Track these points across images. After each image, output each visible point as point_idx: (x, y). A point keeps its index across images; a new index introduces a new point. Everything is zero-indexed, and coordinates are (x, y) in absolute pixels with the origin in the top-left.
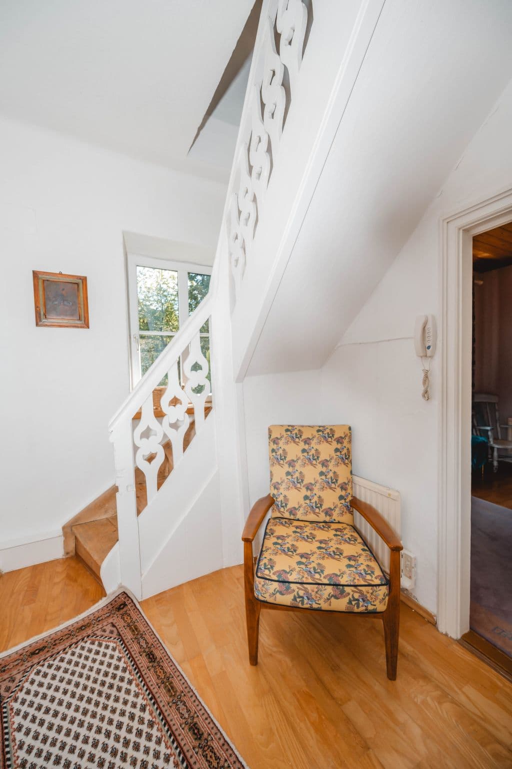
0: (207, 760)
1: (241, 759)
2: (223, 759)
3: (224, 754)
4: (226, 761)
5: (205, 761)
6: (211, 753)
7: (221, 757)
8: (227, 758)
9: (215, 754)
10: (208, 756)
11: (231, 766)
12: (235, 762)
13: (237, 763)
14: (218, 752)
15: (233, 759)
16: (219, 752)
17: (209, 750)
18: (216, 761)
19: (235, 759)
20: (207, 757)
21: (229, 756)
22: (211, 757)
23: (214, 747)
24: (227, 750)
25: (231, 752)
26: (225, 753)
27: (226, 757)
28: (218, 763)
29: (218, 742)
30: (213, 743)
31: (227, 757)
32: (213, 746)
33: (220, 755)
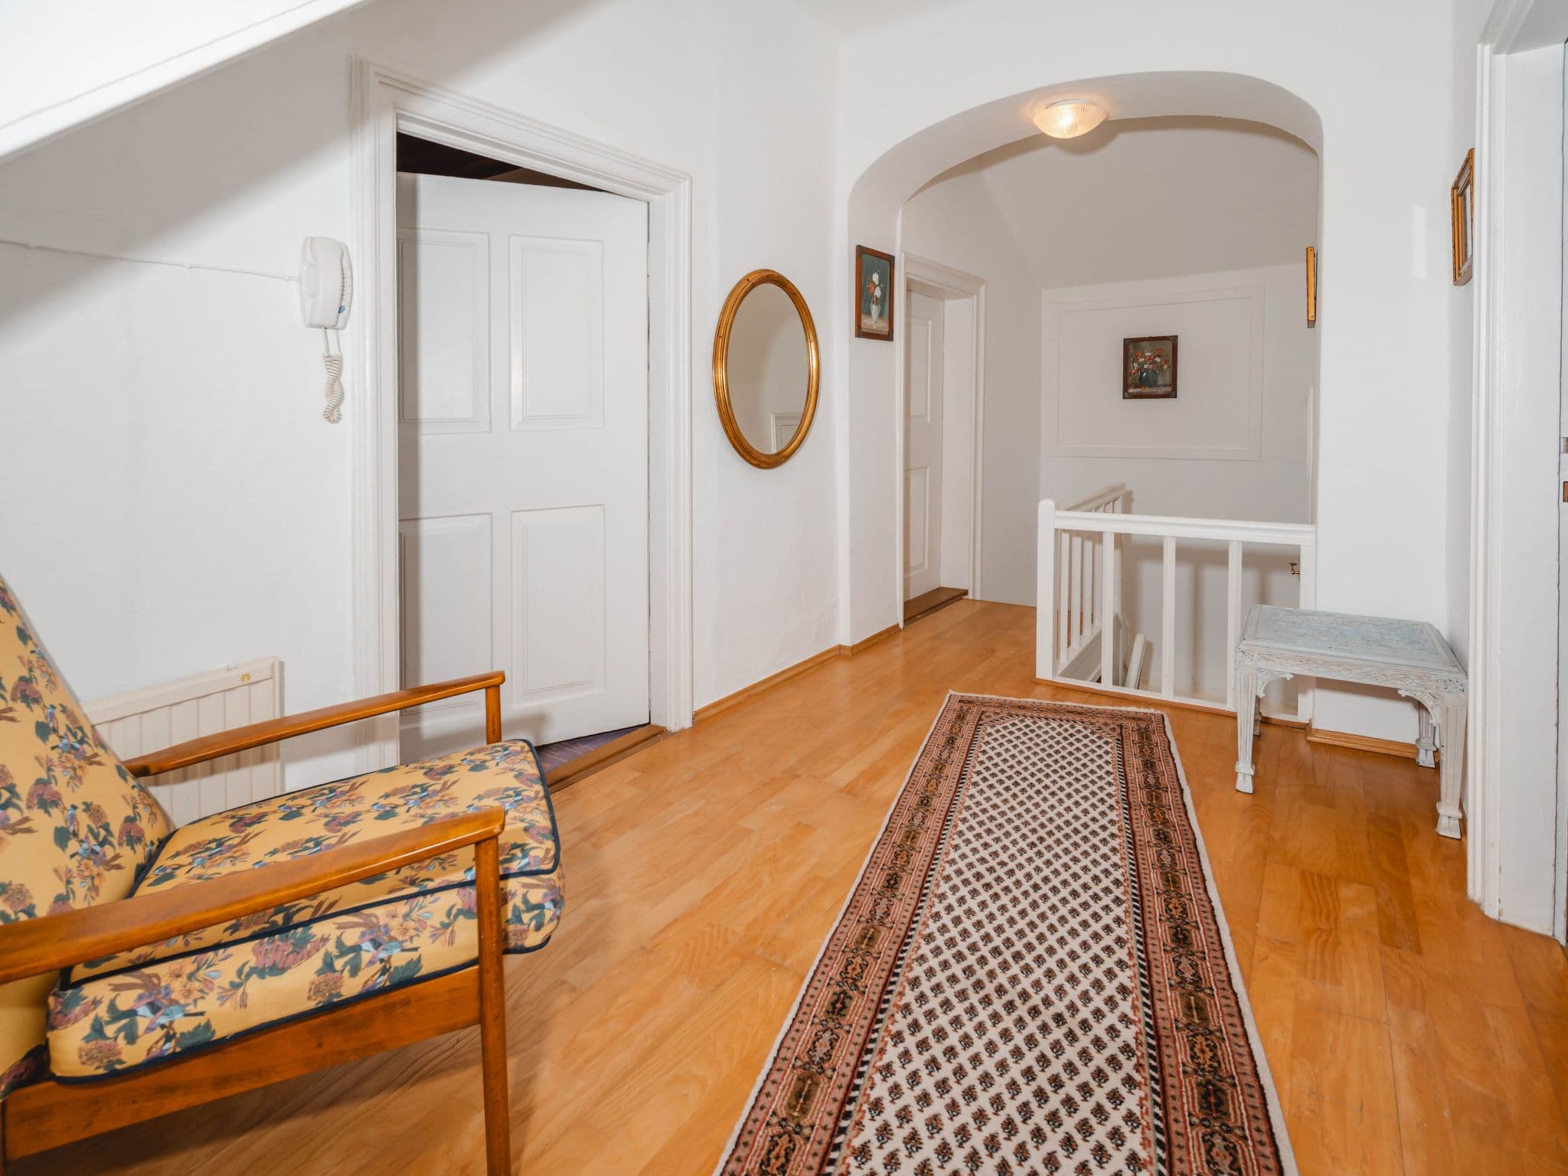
0: (788, 1161)
1: (751, 1102)
2: (770, 1131)
3: (760, 1133)
4: (768, 1124)
5: (792, 1163)
6: (773, 1161)
7: (767, 1135)
8: (764, 1125)
9: (769, 1151)
10: (779, 1163)
11: (771, 1111)
12: (762, 1108)
13: (760, 1104)
14: (763, 1147)
15: (759, 1114)
16: (761, 1145)
17: (769, 1169)
18: (779, 1141)
19: (757, 1110)
20: (783, 1166)
21: (758, 1124)
22: (777, 1157)
23: (760, 1161)
24: (750, 1132)
25: (750, 1123)
26: (758, 1133)
27: (763, 1128)
28: (780, 1136)
29: (747, 1158)
30: (753, 1170)
31: (761, 1125)
32: (758, 1165)
33: (765, 1139)
